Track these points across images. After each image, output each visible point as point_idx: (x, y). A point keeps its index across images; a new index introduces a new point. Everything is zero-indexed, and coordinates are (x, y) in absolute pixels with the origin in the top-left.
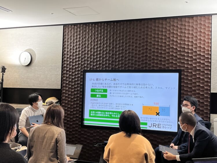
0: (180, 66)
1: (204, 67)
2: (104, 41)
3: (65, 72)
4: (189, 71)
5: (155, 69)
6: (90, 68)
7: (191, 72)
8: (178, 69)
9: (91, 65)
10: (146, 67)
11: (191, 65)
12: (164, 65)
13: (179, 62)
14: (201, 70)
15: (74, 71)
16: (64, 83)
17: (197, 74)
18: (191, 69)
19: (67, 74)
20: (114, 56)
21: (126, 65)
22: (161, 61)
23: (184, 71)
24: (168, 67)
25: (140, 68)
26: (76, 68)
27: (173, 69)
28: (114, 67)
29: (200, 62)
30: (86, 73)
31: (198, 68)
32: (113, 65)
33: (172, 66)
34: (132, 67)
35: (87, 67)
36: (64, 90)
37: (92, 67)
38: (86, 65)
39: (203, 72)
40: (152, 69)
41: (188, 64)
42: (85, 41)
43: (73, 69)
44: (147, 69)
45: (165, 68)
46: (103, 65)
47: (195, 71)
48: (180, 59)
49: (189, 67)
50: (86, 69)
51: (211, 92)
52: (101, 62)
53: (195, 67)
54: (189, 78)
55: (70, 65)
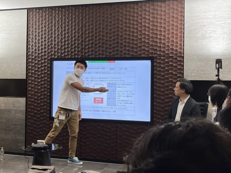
0: (152, 53)
1: (177, 54)
2: (72, 26)
3: (30, 61)
4: (162, 58)
5: (127, 56)
6: (58, 56)
7: (164, 60)
8: (150, 57)
9: (58, 53)
10: (117, 54)
11: (164, 52)
12: (136, 52)
13: (151, 49)
14: (174, 57)
15: (40, 59)
16: (29, 72)
17: (170, 61)
18: (164, 56)
19: (32, 63)
20: (84, 43)
21: (96, 52)
22: (133, 48)
23: (157, 58)
24: (140, 54)
25: (111, 56)
26: (42, 56)
27: (146, 56)
28: (83, 54)
29: (172, 49)
30: (54, 61)
31: (170, 55)
32: (82, 52)
33: (144, 53)
34: (103, 55)
35: (55, 55)
36: (30, 79)
37: (59, 55)
38: (53, 53)
39: (176, 59)
40: (123, 56)
41: (160, 51)
42: (52, 26)
43: (39, 57)
44: (119, 56)
45: (137, 55)
46: (72, 52)
47: (168, 58)
48: (152, 45)
49: (162, 54)
50: (53, 57)
52: (70, 50)
53: (168, 54)
54: (162, 66)
55: (35, 53)
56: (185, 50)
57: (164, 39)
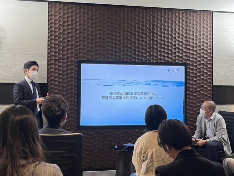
0: (186, 60)
3: (53, 62)
4: (194, 64)
6: (88, 58)
7: (196, 66)
9: (88, 55)
10: (152, 59)
11: (196, 59)
13: (186, 56)
14: (205, 64)
15: (65, 61)
16: (51, 76)
17: (201, 67)
19: (55, 65)
23: (190, 64)
24: (175, 60)
26: (68, 57)
27: (180, 62)
29: (203, 57)
30: (82, 64)
31: (202, 62)
32: (115, 56)
33: (178, 60)
35: (84, 57)
41: (193, 58)
43: (63, 59)
44: (154, 61)
47: (199, 65)
49: (194, 61)
50: (82, 59)
54: (195, 72)
55: (59, 54)
56: (214, 58)
57: (196, 47)
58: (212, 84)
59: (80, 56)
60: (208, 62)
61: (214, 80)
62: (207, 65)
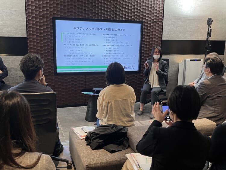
0: (142, 18)
1: (158, 20)
3: (30, 18)
4: (149, 22)
7: (150, 24)
9: (61, 12)
11: (150, 17)
13: (143, 15)
15: (41, 17)
16: (30, 30)
17: (154, 25)
19: (33, 21)
20: (86, 5)
23: (145, 22)
26: (44, 14)
27: (138, 20)
29: (156, 16)
30: (56, 20)
31: (154, 21)
32: (85, 13)
33: (137, 18)
35: (58, 15)
36: (30, 38)
37: (63, 14)
38: (55, 12)
41: (148, 17)
44: (117, 19)
46: (75, 13)
47: (153, 23)
48: (142, 12)
49: (149, 19)
50: (56, 16)
51: (163, 39)
52: (73, 10)
53: (153, 19)
54: (149, 29)
55: (36, 11)
56: (164, 17)
57: (151, 8)
58: (162, 39)
59: (54, 14)
60: (160, 21)
61: (163, 35)
62: (158, 23)
